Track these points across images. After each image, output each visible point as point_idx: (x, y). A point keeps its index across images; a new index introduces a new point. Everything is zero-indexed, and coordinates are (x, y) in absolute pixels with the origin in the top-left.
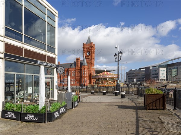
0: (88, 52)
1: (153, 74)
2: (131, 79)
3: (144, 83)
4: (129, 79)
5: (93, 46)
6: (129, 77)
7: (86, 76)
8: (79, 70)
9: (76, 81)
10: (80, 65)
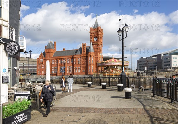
0: (95, 37)
1: (165, 62)
2: (143, 67)
3: (156, 71)
4: (140, 67)
5: (101, 31)
6: (140, 64)
7: (92, 64)
8: (85, 56)
9: (82, 69)
10: (86, 51)
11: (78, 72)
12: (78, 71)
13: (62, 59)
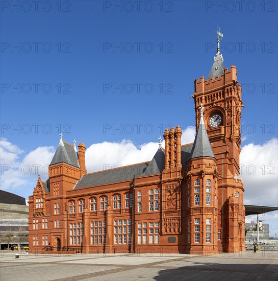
0: (217, 112)
7: (208, 209)
8: (178, 180)
9: (163, 230)
10: (179, 159)
11: (151, 242)
12: (151, 238)
13: (98, 196)
